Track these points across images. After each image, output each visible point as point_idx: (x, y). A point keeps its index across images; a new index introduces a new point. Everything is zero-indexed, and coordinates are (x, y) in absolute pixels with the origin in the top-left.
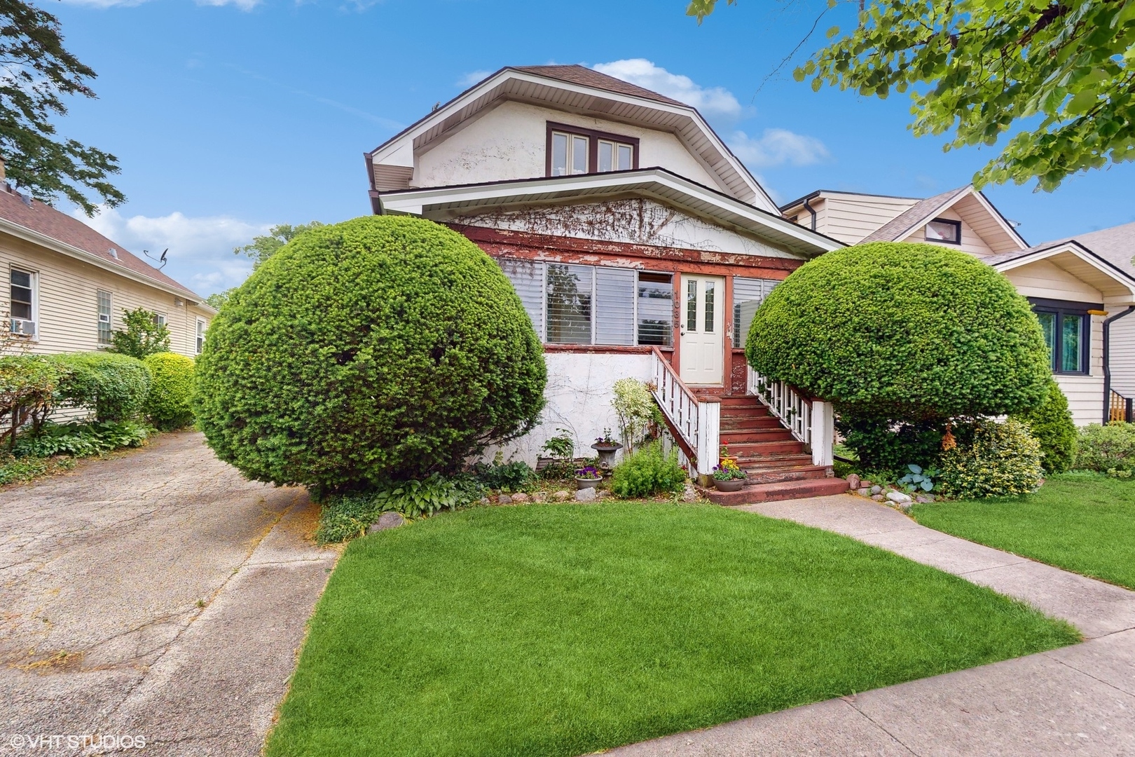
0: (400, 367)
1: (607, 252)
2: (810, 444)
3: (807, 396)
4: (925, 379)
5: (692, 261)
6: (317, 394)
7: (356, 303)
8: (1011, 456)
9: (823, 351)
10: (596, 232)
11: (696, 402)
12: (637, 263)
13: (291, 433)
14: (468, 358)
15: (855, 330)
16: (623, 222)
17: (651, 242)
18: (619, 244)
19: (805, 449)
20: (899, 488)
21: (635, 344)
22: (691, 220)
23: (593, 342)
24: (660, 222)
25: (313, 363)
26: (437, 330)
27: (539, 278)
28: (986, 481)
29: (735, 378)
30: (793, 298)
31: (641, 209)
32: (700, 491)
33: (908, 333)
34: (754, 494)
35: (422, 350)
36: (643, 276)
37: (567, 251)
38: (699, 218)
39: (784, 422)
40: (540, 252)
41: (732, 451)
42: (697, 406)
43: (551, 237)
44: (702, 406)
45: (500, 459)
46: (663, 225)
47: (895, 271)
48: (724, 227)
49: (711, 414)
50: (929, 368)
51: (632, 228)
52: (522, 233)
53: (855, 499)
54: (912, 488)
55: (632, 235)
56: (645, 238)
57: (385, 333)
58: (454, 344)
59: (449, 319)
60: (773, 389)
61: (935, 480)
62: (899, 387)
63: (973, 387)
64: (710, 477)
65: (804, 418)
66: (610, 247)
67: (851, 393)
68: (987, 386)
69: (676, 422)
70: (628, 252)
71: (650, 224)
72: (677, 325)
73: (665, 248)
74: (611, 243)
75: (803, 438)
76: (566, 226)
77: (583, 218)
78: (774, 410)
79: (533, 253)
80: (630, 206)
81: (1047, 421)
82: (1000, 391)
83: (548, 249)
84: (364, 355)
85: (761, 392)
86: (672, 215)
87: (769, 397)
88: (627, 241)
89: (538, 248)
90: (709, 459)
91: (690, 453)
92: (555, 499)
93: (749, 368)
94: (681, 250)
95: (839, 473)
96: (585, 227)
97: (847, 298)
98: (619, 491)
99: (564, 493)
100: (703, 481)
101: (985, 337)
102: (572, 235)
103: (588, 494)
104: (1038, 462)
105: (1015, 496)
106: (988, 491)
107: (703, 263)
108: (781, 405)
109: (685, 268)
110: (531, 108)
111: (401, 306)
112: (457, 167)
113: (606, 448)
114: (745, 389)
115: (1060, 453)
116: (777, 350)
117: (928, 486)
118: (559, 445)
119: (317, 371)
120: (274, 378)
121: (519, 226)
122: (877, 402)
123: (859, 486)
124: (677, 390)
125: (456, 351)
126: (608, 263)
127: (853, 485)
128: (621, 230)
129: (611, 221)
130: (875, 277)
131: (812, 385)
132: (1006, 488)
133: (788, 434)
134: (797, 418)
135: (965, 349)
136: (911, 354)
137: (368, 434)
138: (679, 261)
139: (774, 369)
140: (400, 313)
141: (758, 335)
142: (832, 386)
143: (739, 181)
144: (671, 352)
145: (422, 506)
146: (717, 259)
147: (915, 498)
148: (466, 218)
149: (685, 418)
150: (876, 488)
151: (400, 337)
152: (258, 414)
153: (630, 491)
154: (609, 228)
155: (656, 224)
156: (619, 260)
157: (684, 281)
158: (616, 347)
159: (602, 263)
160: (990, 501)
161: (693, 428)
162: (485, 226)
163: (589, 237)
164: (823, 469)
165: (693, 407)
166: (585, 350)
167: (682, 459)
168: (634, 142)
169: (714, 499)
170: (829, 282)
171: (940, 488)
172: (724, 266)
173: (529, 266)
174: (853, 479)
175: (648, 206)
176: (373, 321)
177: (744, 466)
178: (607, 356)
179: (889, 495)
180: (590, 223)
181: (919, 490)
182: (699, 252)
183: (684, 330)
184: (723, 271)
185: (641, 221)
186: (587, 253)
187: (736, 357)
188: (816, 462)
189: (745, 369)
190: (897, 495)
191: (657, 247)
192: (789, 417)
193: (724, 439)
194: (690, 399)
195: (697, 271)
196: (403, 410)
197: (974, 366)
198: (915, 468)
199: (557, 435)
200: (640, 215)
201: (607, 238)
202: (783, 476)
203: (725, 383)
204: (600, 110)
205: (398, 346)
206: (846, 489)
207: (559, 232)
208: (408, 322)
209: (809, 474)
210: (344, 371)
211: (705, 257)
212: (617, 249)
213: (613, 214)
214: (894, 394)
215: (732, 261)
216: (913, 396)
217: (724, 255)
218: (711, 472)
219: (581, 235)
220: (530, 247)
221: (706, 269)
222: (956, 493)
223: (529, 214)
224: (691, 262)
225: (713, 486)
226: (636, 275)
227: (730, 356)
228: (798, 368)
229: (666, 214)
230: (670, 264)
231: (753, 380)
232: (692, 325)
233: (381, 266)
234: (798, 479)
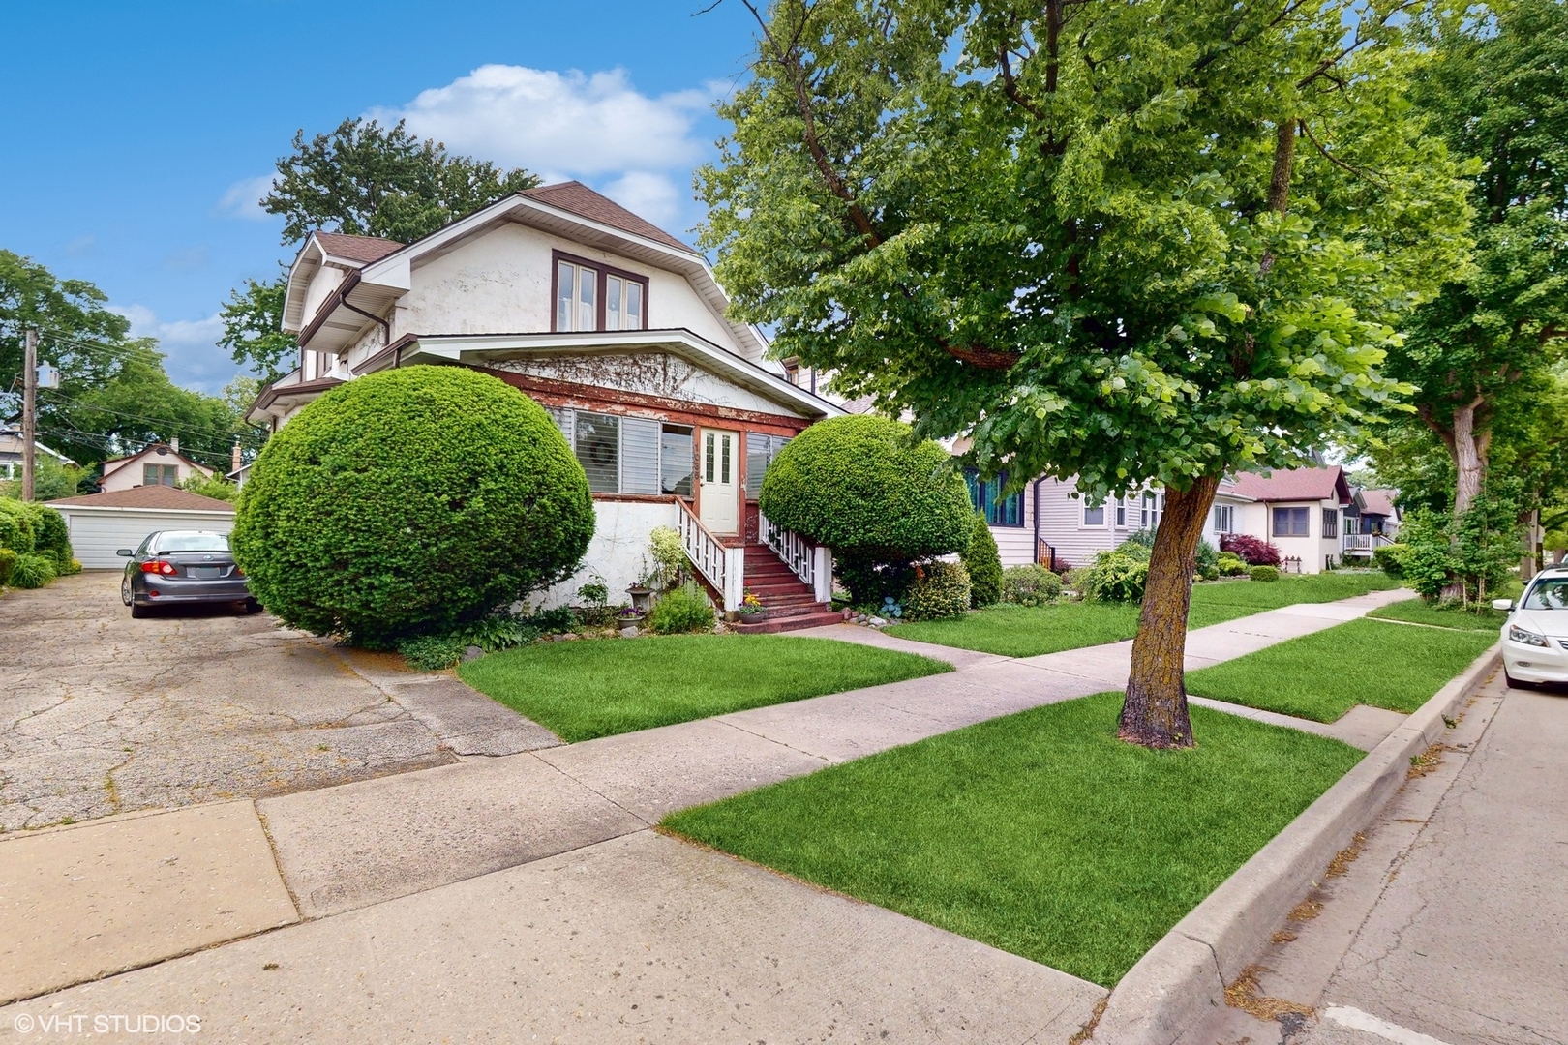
0: (501, 513)
1: (633, 403)
2: (813, 585)
3: (811, 542)
4: (894, 527)
5: (710, 415)
6: (429, 537)
7: (464, 459)
8: (952, 586)
9: (824, 504)
10: (624, 383)
11: (722, 547)
12: (661, 415)
13: (397, 571)
14: (553, 507)
15: (848, 488)
16: (649, 375)
17: (674, 396)
18: (644, 396)
19: (809, 589)
20: (879, 616)
21: (659, 494)
22: (710, 376)
23: (620, 491)
24: (683, 377)
25: (429, 509)
26: (530, 483)
27: (568, 425)
28: (935, 605)
29: (749, 529)
30: (800, 459)
31: (665, 363)
32: (728, 626)
33: (883, 492)
34: (772, 626)
35: (518, 500)
36: (667, 429)
37: (596, 400)
38: (717, 375)
39: (792, 567)
40: (569, 400)
41: (753, 592)
42: (724, 552)
43: (581, 385)
44: (729, 552)
45: (528, 608)
46: (685, 380)
47: (876, 442)
48: (739, 386)
49: (736, 558)
50: (897, 519)
51: (656, 381)
52: (551, 380)
53: (848, 626)
54: (888, 615)
55: (657, 387)
56: (668, 392)
57: (492, 485)
58: (542, 495)
59: (538, 473)
60: (782, 538)
61: (904, 609)
62: (877, 534)
63: (925, 533)
64: (736, 613)
65: (808, 563)
66: (637, 399)
67: (844, 538)
68: (932, 533)
69: (701, 567)
70: (653, 404)
71: (674, 378)
72: (698, 476)
73: (687, 402)
74: (638, 395)
75: (807, 580)
76: (595, 376)
77: (611, 369)
78: (783, 557)
79: (562, 400)
80: (656, 360)
81: (984, 563)
82: (940, 537)
83: (577, 397)
84: (477, 503)
85: (772, 540)
86: (693, 370)
87: (778, 546)
88: (652, 393)
89: (568, 396)
90: (733, 598)
91: (715, 595)
92: (604, 636)
93: (761, 517)
94: (701, 405)
95: (836, 609)
96: (613, 378)
97: (842, 463)
98: (660, 627)
99: (611, 631)
100: (730, 617)
101: (931, 497)
102: (601, 385)
103: (631, 631)
104: (968, 590)
105: (953, 616)
106: (937, 613)
107: (720, 418)
108: (789, 551)
109: (705, 422)
110: (536, 233)
111: (502, 462)
112: (453, 288)
113: (639, 593)
114: (757, 538)
115: (992, 588)
116: (789, 502)
117: (898, 613)
118: (593, 592)
119: (432, 517)
120: (390, 522)
121: (549, 373)
122: (863, 546)
123: (851, 616)
124: (702, 537)
125: (544, 501)
126: (634, 414)
127: (846, 617)
128: (646, 382)
129: (637, 373)
130: (861, 446)
131: (816, 532)
132: (948, 610)
133: (795, 577)
134: (803, 563)
135: (919, 505)
136: (885, 508)
137: (465, 573)
138: (699, 415)
139: (785, 519)
140: (501, 467)
141: (771, 489)
142: (830, 533)
143: (751, 337)
144: (692, 503)
145: (498, 641)
146: (733, 414)
147: (889, 622)
148: (496, 362)
149: (711, 563)
150: (863, 616)
151: (503, 488)
152: (368, 554)
153: (671, 626)
154: (635, 380)
155: (679, 378)
156: (644, 411)
157: (704, 434)
158: (642, 497)
159: (629, 413)
160: (939, 621)
161: (719, 571)
162: (515, 371)
163: (616, 388)
164: (823, 604)
165: (719, 552)
166: (612, 499)
167: (707, 601)
168: (644, 281)
169: (740, 630)
170: (828, 447)
171: (907, 614)
172: (739, 421)
173: (557, 413)
174: (846, 611)
175: (672, 361)
176: (478, 474)
177: (764, 603)
178: (634, 504)
179: (872, 621)
180: (618, 374)
181: (893, 617)
182: (716, 407)
183: (703, 481)
184: (738, 426)
185: (665, 375)
186: (615, 403)
187: (749, 508)
188: (818, 600)
189: (757, 519)
190: (877, 620)
191: (679, 401)
192: (796, 563)
193: (747, 582)
194: (716, 546)
195: (715, 425)
196: (499, 551)
197: (925, 519)
198: (890, 600)
199: (593, 582)
200: (664, 369)
201: (633, 389)
202: (793, 611)
203: (740, 533)
204: (609, 245)
205: (502, 497)
206: (842, 620)
207: (588, 381)
208: (507, 475)
209: (813, 609)
210: (458, 517)
211: (722, 413)
212: (643, 401)
213: (640, 367)
214: (874, 538)
215: (746, 418)
216: (887, 541)
217: (738, 411)
218: (737, 608)
219: (609, 385)
220: (559, 394)
221: (724, 424)
222: (917, 617)
223: (559, 361)
224: (709, 417)
225: (741, 620)
226: (660, 426)
227: (744, 507)
228: (805, 519)
229: (688, 370)
230: (691, 418)
231: (765, 528)
232: (710, 477)
233: (479, 425)
234: (805, 613)
